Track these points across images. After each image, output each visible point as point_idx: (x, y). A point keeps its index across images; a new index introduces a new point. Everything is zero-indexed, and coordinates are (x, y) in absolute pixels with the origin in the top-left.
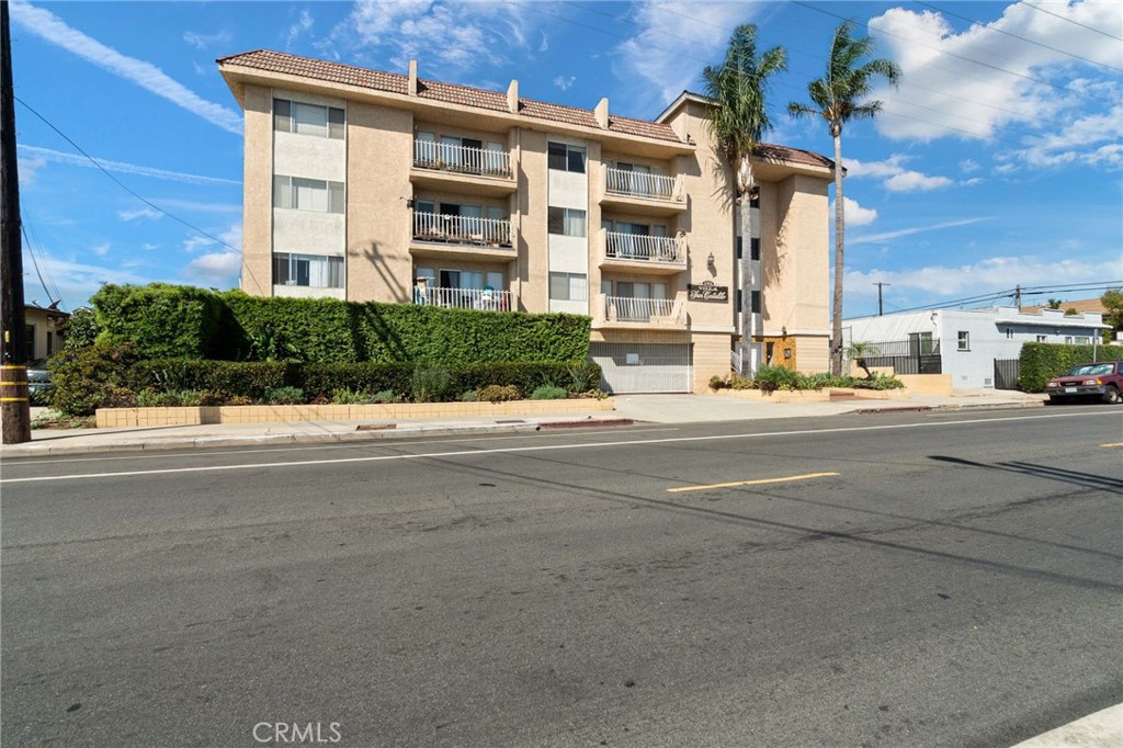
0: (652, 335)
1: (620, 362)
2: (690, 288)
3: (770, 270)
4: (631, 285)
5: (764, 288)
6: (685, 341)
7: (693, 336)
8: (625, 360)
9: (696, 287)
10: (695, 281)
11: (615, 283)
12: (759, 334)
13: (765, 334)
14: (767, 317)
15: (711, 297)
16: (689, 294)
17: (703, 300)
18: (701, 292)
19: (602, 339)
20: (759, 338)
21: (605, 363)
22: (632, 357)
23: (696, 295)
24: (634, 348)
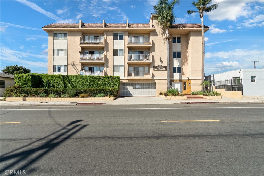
0: (142, 80)
1: (135, 88)
2: (154, 67)
3: (185, 61)
4: (138, 67)
5: (182, 66)
6: (153, 82)
7: (155, 80)
8: (136, 87)
9: (156, 67)
10: (155, 65)
11: (134, 67)
12: (181, 79)
13: (183, 79)
14: (184, 74)
15: (161, 69)
16: (154, 69)
17: (158, 70)
18: (158, 68)
19: (128, 82)
20: (181, 80)
21: (130, 88)
22: (138, 86)
23: (156, 69)
24: (138, 84)
